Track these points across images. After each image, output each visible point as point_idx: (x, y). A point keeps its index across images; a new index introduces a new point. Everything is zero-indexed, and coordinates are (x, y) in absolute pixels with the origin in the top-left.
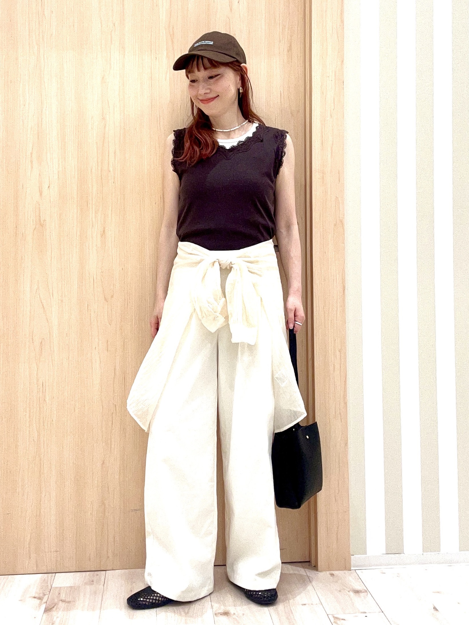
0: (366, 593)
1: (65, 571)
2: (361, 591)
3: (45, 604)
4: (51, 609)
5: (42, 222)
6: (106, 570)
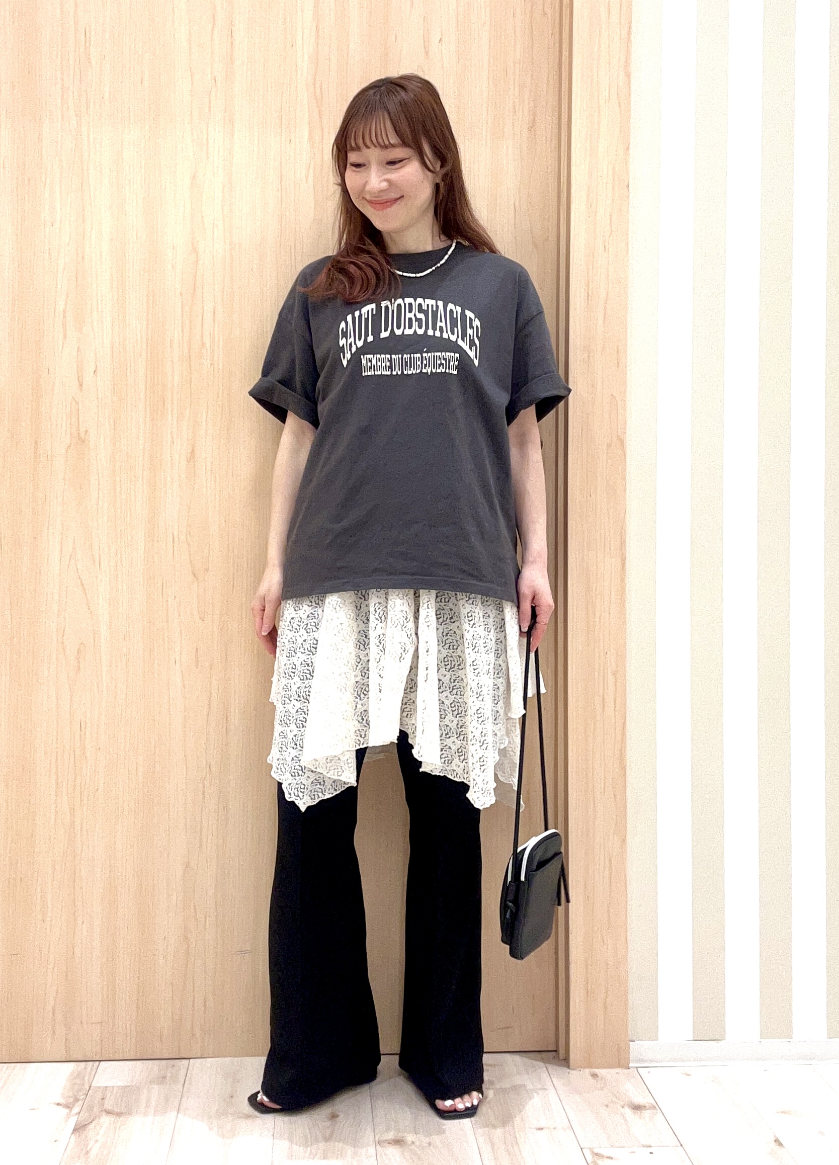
0: (653, 1111)
1: (117, 1058)
2: (645, 1107)
3: (77, 1116)
4: (86, 1125)
5: (82, 435)
6: (190, 1059)
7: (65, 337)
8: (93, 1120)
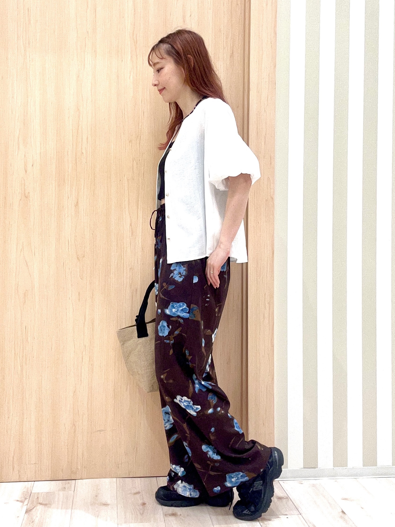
0: (286, 499)
1: (43, 480)
2: (283, 498)
3: (26, 506)
4: (31, 510)
5: (27, 194)
6: (76, 480)
7: (19, 149)
8: (34, 508)
